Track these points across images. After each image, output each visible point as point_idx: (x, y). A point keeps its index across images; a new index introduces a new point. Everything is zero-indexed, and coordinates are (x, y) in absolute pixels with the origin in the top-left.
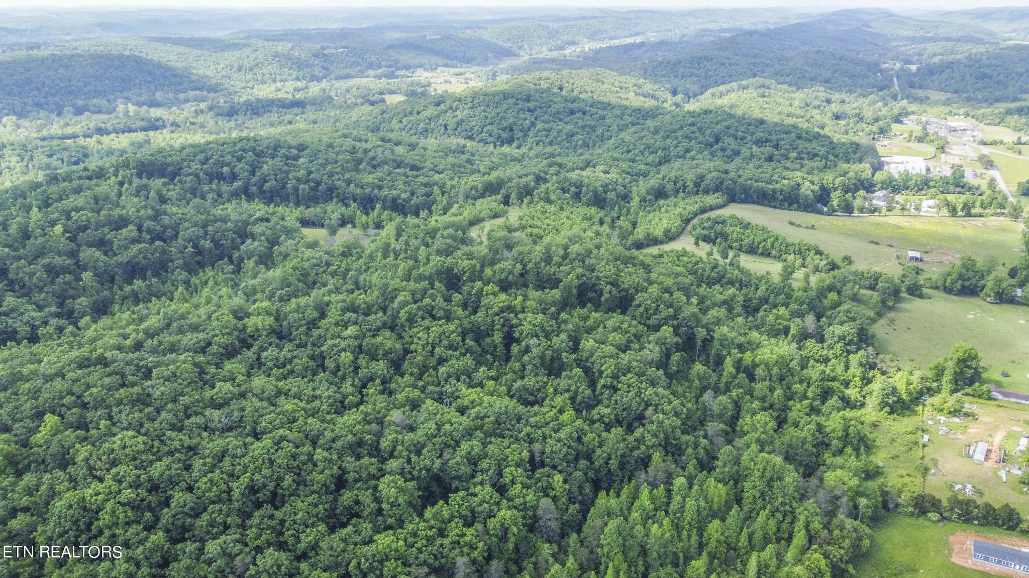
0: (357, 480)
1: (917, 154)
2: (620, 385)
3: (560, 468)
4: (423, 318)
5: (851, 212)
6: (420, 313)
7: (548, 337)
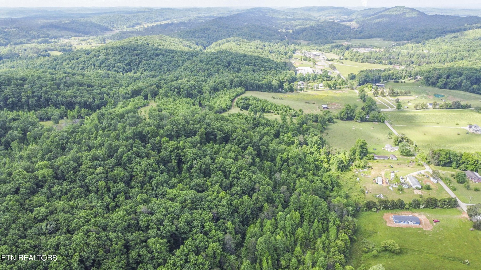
0: (136, 244)
1: (306, 66)
2: (240, 176)
3: (228, 219)
4: (136, 159)
5: (293, 91)
6: (133, 156)
7: (200, 159)
